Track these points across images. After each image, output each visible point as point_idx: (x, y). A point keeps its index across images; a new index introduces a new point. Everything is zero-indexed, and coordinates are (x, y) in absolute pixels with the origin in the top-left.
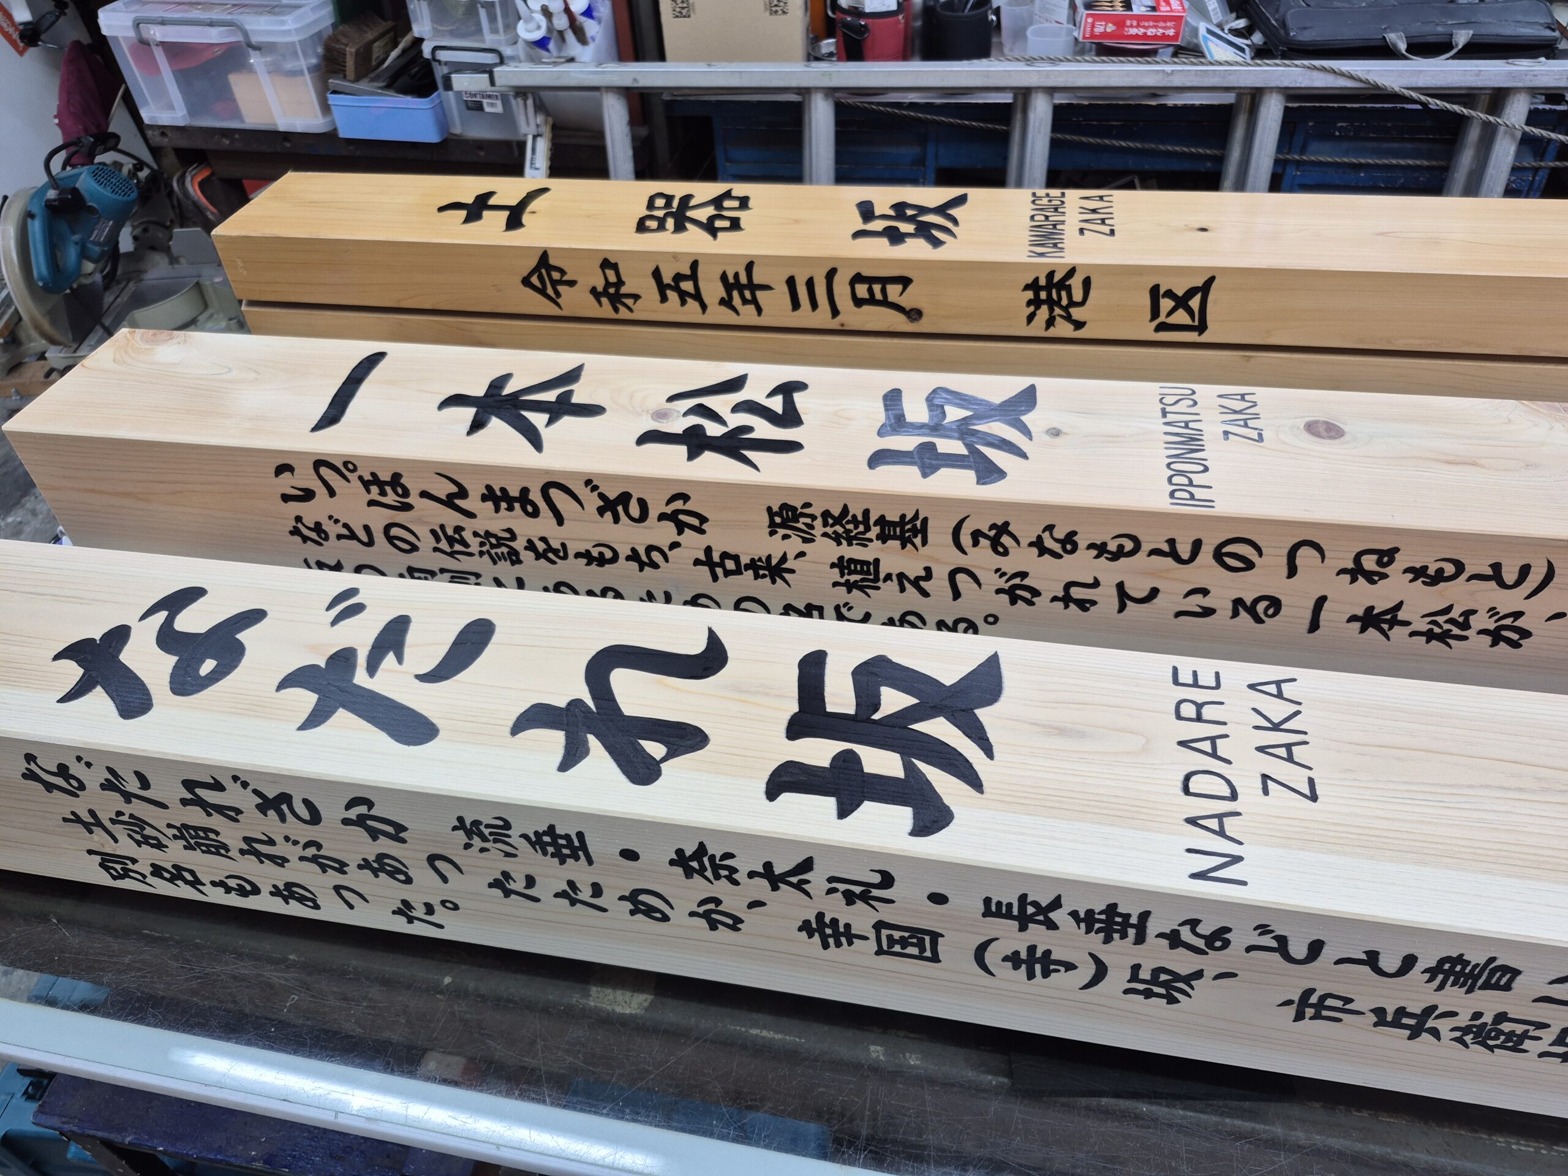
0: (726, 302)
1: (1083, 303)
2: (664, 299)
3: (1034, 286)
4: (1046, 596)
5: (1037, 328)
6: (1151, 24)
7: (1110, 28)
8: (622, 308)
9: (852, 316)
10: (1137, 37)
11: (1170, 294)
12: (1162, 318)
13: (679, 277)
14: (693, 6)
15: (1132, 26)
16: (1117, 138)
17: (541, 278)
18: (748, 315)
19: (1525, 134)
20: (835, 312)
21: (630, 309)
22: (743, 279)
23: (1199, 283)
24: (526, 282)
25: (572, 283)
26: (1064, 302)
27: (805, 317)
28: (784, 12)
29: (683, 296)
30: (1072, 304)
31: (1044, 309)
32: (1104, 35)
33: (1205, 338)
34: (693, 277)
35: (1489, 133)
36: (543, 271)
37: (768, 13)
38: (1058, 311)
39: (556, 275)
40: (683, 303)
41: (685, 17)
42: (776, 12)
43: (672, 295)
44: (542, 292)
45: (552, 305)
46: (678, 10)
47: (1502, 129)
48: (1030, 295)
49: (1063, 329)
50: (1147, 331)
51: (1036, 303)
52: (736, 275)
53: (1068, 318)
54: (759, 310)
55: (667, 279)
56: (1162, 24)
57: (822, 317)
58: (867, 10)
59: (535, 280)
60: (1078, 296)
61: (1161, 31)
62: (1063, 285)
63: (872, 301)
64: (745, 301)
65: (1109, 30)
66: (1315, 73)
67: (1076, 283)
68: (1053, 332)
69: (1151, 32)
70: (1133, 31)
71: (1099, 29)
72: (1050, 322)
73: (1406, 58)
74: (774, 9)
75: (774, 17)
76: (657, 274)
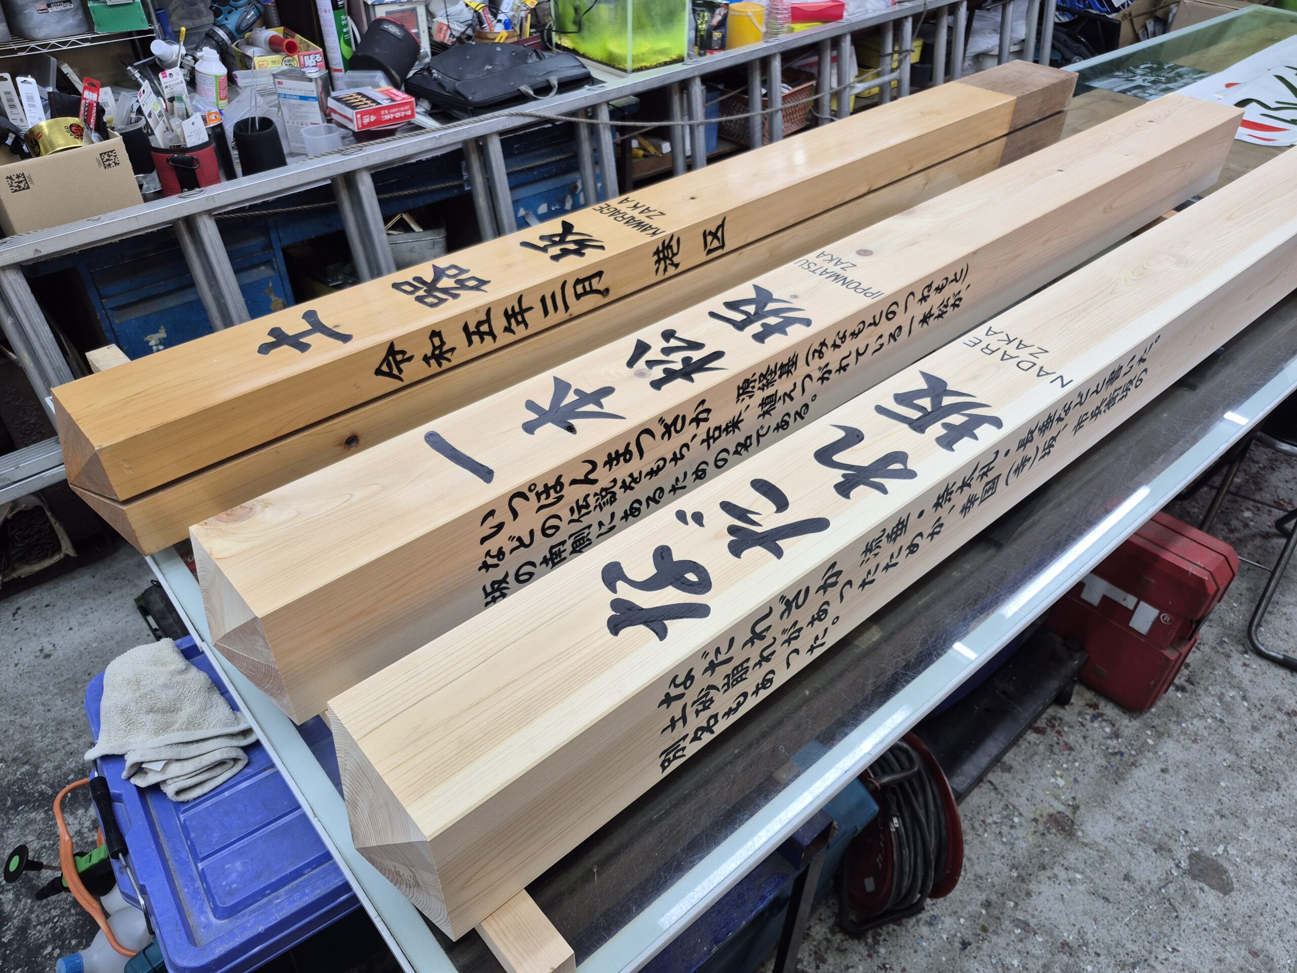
0: (508, 329)
1: (677, 254)
2: (470, 342)
3: (657, 252)
4: (834, 371)
5: (661, 277)
6: (396, 110)
7: (373, 118)
8: (443, 362)
9: (577, 307)
10: (390, 120)
11: (710, 233)
12: (709, 248)
13: (480, 324)
14: (29, 176)
15: (385, 114)
16: (397, 190)
17: (389, 366)
18: (521, 332)
19: (612, 126)
20: (567, 308)
21: (449, 360)
22: (517, 309)
23: (720, 223)
24: (379, 372)
25: (410, 359)
26: (670, 256)
27: (554, 318)
28: (116, 164)
29: (482, 335)
30: (674, 255)
31: (662, 262)
32: (370, 124)
33: (726, 250)
34: (488, 320)
35: (594, 131)
36: (391, 358)
37: (103, 167)
38: (668, 262)
39: (399, 357)
40: (482, 340)
41: (24, 189)
42: (109, 165)
43: (476, 338)
44: (390, 375)
45: (397, 381)
46: (16, 185)
47: (601, 126)
48: (656, 258)
49: (672, 271)
50: (704, 257)
51: (658, 262)
52: (513, 308)
53: (673, 264)
54: (526, 325)
55: (472, 328)
56: (402, 109)
57: (561, 315)
58: (189, 146)
59: (385, 368)
60: (675, 251)
61: (403, 113)
62: (670, 247)
63: (585, 293)
64: (518, 323)
65: (372, 120)
66: (514, 118)
67: (674, 243)
68: (668, 274)
69: (398, 115)
70: (387, 117)
71: (366, 120)
72: (665, 270)
73: (535, 99)
74: (107, 163)
75: (109, 170)
76: (466, 328)
